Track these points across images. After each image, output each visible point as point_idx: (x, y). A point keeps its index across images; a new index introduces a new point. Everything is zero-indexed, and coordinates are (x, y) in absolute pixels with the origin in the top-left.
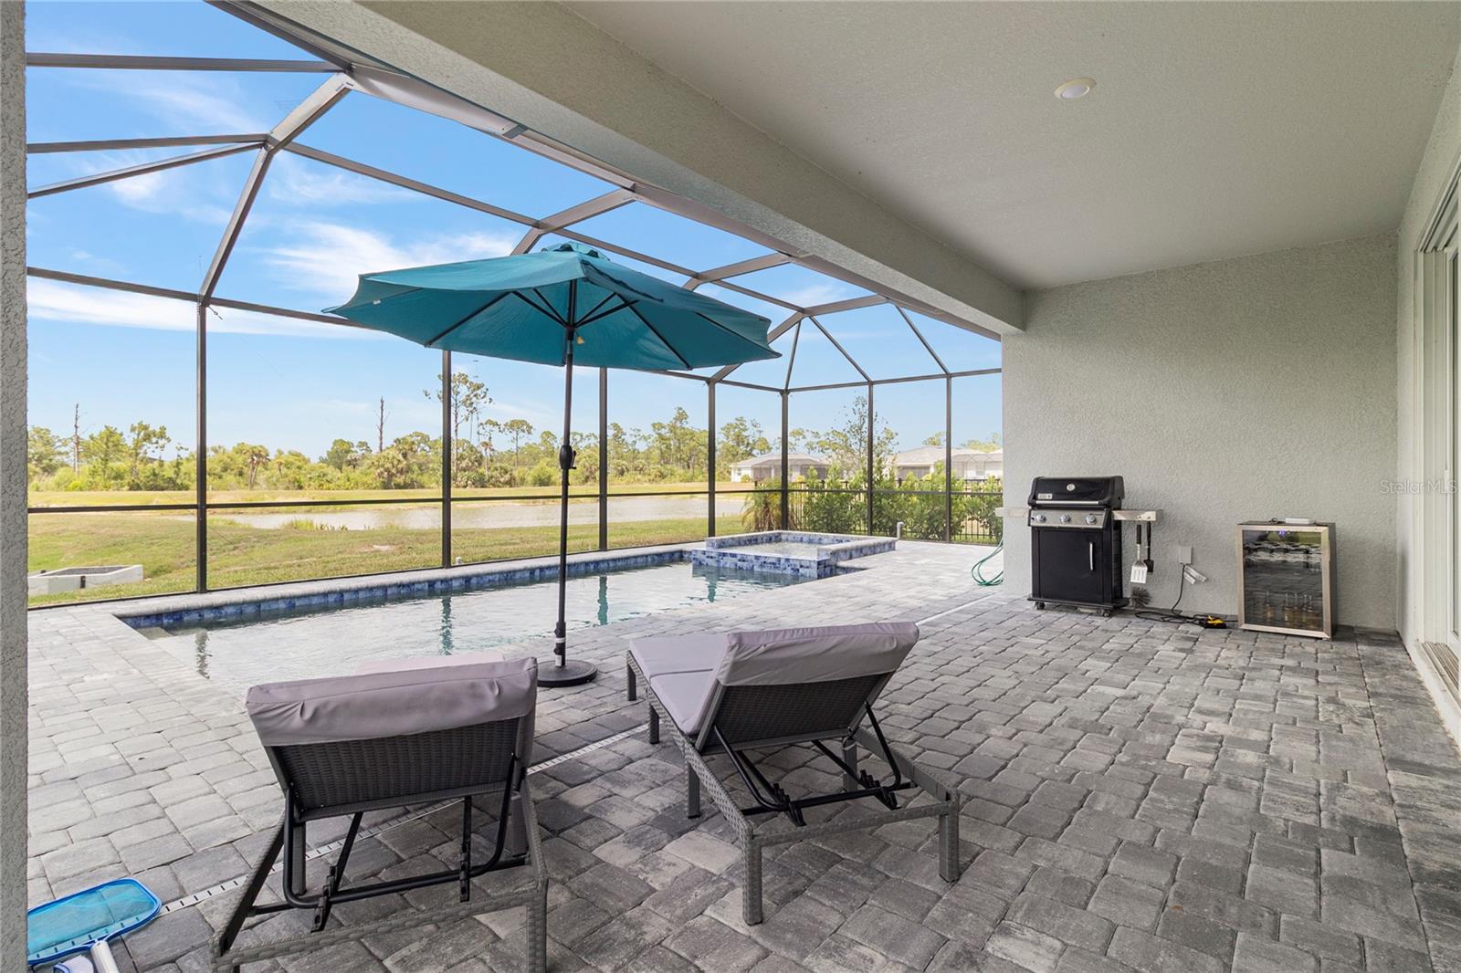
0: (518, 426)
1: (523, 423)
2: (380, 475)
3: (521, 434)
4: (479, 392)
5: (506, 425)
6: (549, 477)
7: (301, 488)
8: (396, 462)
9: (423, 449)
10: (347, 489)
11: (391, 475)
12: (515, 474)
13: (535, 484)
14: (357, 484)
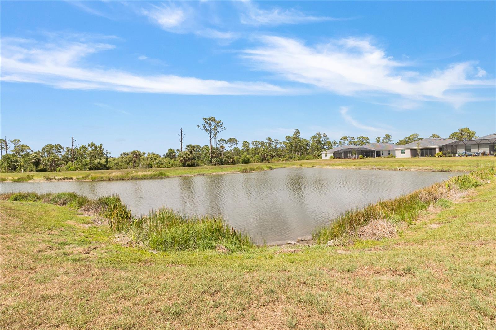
0: (233, 141)
1: (234, 139)
2: (181, 161)
3: (234, 144)
4: (219, 124)
5: (227, 141)
6: (249, 160)
7: (151, 167)
8: (187, 155)
9: (198, 151)
10: (168, 167)
11: (186, 161)
12: (235, 159)
13: (243, 163)
14: (172, 165)
